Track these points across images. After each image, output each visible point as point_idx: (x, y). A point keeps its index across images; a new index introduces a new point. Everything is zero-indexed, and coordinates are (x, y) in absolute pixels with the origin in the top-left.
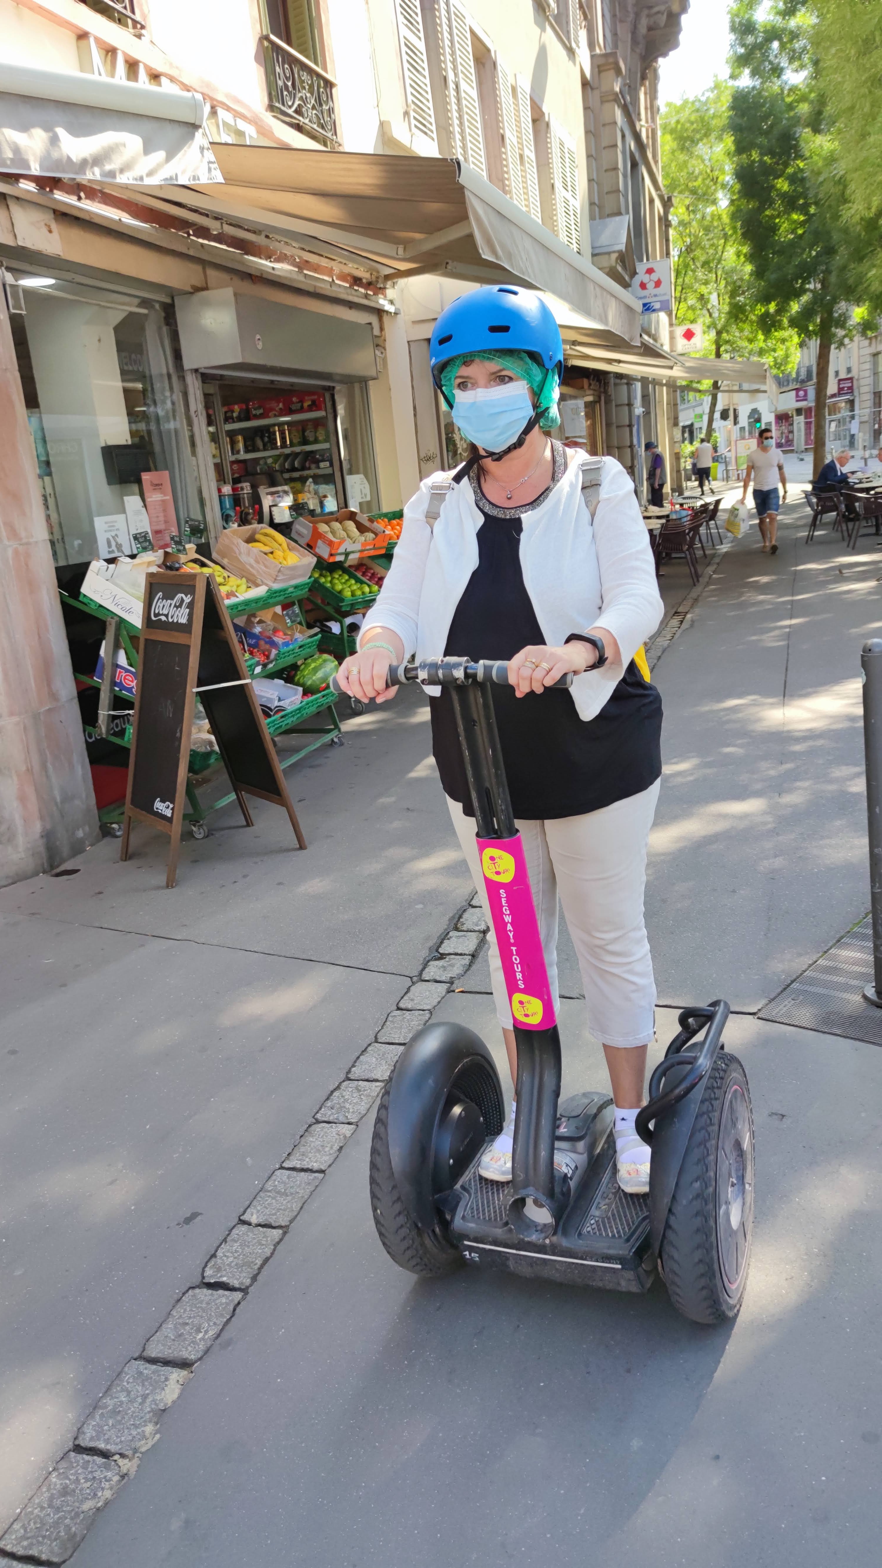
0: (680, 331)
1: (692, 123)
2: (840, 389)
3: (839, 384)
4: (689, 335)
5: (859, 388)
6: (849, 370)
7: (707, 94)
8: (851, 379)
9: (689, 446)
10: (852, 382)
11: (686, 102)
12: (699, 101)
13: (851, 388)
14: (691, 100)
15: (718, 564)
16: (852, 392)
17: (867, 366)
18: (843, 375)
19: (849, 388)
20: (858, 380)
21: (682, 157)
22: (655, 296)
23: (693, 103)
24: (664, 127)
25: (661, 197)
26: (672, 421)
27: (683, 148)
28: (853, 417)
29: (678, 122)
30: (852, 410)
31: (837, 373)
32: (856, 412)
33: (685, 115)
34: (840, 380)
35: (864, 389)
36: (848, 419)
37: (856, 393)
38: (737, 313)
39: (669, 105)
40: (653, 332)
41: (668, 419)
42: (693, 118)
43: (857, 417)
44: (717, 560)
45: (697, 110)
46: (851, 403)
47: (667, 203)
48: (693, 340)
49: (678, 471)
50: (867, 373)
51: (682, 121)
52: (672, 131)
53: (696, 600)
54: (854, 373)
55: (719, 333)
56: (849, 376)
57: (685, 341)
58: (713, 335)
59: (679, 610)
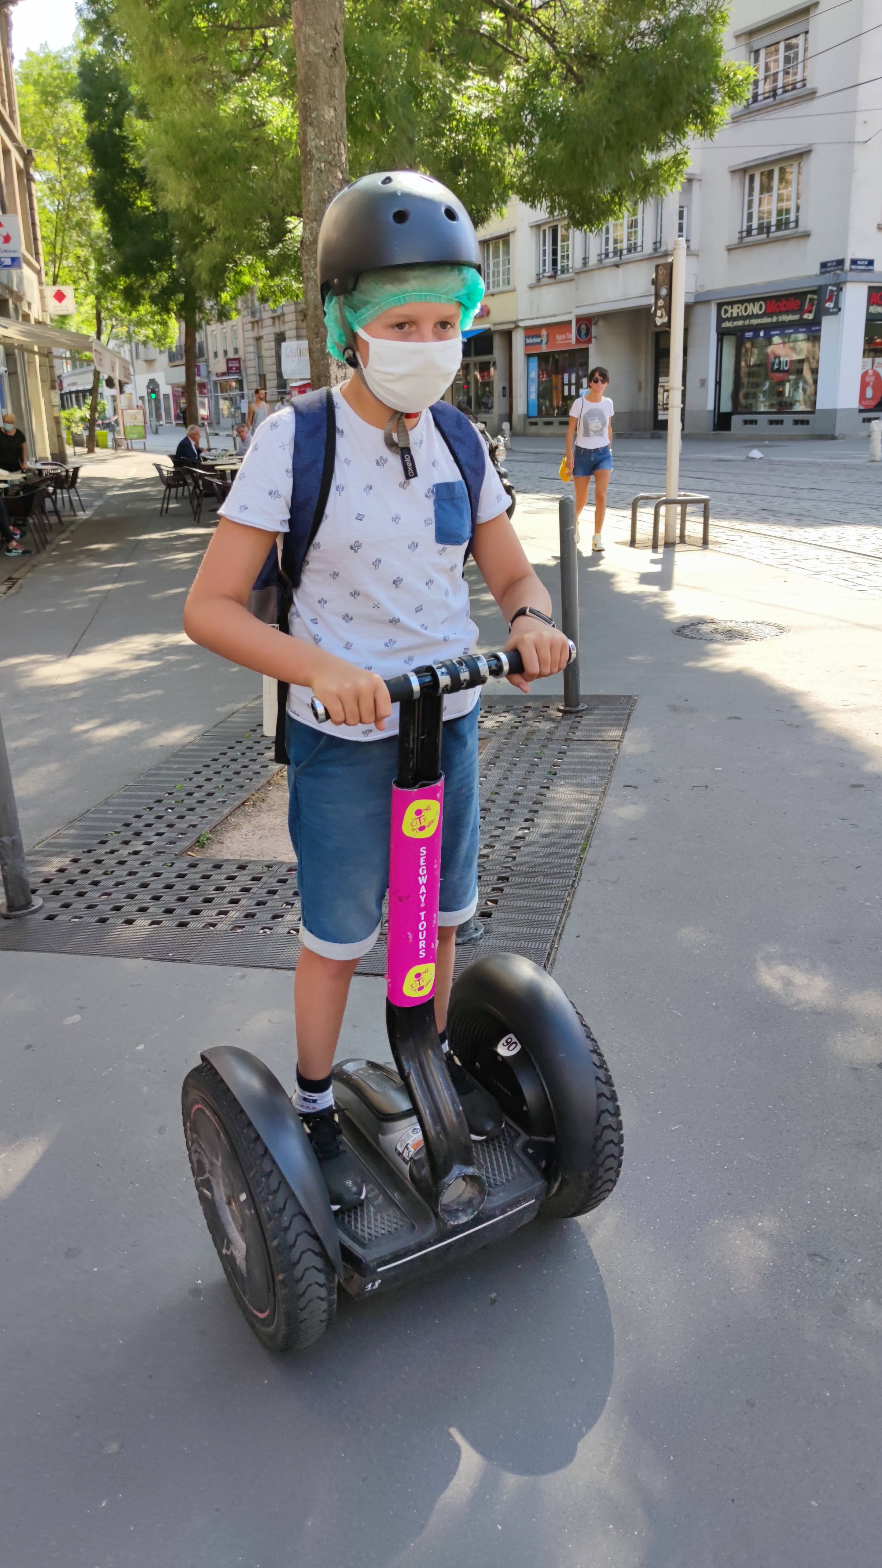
0: (50, 291)
1: (55, 79)
2: (229, 368)
3: (227, 363)
4: (60, 296)
5: (246, 369)
6: (236, 351)
7: (70, 53)
8: (238, 360)
9: (78, 411)
10: (239, 363)
11: (47, 56)
12: (62, 57)
13: (239, 368)
14: (53, 55)
15: (72, 532)
16: (240, 372)
17: (251, 349)
18: (231, 355)
19: (237, 368)
20: (244, 361)
21: (47, 111)
22: (5, 251)
23: (55, 58)
24: (26, 78)
25: (20, 150)
26: (48, 384)
27: (46, 103)
28: (242, 397)
29: (40, 74)
30: (241, 389)
31: (226, 352)
32: (246, 391)
33: (47, 69)
34: (228, 360)
35: (251, 371)
36: (238, 398)
37: (243, 374)
38: (105, 281)
39: (30, 54)
40: (15, 288)
41: (42, 381)
42: (55, 73)
43: (246, 397)
44: (72, 528)
45: (61, 67)
46: (240, 382)
47: (27, 157)
48: (64, 302)
49: (59, 436)
50: (252, 356)
51: (44, 74)
52: (36, 83)
53: (34, 566)
54: (241, 354)
55: (98, 298)
56: (237, 357)
57: (56, 302)
58: (91, 299)
59: (14, 576)
